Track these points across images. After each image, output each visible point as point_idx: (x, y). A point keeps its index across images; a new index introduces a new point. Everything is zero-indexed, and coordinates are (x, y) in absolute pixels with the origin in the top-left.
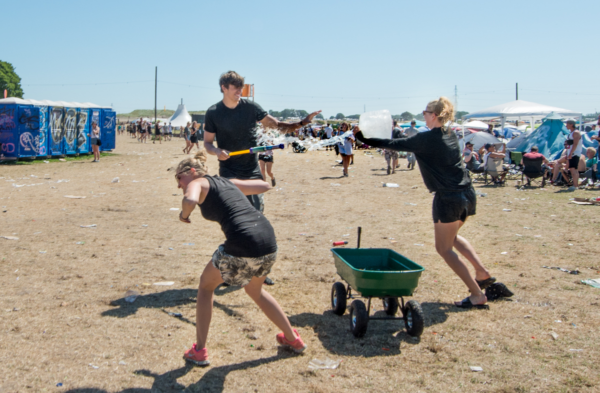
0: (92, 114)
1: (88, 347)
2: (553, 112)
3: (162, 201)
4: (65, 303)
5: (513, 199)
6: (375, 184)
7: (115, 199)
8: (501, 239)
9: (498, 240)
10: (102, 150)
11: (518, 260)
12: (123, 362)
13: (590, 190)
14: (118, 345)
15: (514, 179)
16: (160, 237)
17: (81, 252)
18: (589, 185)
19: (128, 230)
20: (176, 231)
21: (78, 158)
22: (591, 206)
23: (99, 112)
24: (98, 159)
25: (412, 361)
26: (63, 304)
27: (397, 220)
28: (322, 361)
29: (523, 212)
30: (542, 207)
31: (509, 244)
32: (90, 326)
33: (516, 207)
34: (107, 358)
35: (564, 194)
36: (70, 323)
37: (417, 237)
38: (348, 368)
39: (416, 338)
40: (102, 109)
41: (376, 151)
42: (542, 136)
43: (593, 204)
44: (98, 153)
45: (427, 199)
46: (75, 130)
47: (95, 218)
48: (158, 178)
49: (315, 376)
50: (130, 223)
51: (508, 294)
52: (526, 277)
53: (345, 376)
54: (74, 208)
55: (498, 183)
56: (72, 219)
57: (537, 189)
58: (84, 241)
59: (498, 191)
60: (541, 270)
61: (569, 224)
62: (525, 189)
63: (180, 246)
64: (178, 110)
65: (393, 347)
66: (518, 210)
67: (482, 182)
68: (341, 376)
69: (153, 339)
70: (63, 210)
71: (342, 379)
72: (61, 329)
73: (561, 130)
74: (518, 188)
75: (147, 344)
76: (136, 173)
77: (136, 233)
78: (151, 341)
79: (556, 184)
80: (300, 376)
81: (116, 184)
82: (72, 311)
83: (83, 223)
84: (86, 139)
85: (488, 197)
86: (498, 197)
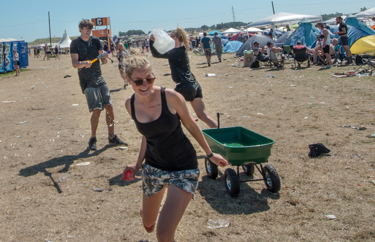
0: (13, 45)
1: (42, 224)
2: (304, 18)
3: (66, 100)
4: (18, 187)
5: (294, 78)
6: (200, 75)
7: (35, 101)
8: (299, 107)
9: (298, 109)
10: (20, 68)
11: (319, 123)
12: (69, 236)
13: (340, 66)
14: (63, 220)
15: (288, 63)
16: (72, 127)
17: (21, 143)
18: (339, 63)
19: (49, 124)
20: (81, 122)
21: (6, 74)
22: (347, 78)
23: (17, 44)
24: (19, 74)
25: (281, 214)
26: (16, 188)
27: (224, 100)
28: (216, 221)
29: (305, 86)
30: (315, 81)
31: (307, 111)
32: (39, 206)
33: (299, 83)
34: (57, 233)
35: (325, 71)
36: (24, 204)
37: (242, 111)
38: (237, 225)
39: (276, 194)
40: (18, 41)
41: (192, 52)
42: (300, 34)
43: (348, 76)
44: (18, 70)
45: (238, 83)
46: (3, 57)
47: (24, 117)
48: (59, 83)
49: (216, 235)
50: (49, 118)
51: (326, 151)
52: (331, 135)
53: (238, 234)
54: (10, 110)
55: (279, 67)
56: (10, 118)
57: (306, 69)
58: (21, 134)
59: (281, 73)
60: (339, 129)
61: (338, 92)
62: (298, 69)
63: (87, 133)
64: (63, 37)
65: (263, 203)
66: (301, 85)
67: (268, 67)
68: (235, 233)
69: (87, 212)
70: (2, 113)
71: (236, 237)
72: (18, 210)
73: (312, 29)
74: (294, 69)
75: (84, 218)
76: (44, 82)
77: (54, 125)
78: (85, 214)
79: (317, 65)
80: (204, 237)
81: (33, 90)
82: (23, 193)
83: (18, 121)
84: (10, 61)
85: (277, 77)
86: (284, 77)
